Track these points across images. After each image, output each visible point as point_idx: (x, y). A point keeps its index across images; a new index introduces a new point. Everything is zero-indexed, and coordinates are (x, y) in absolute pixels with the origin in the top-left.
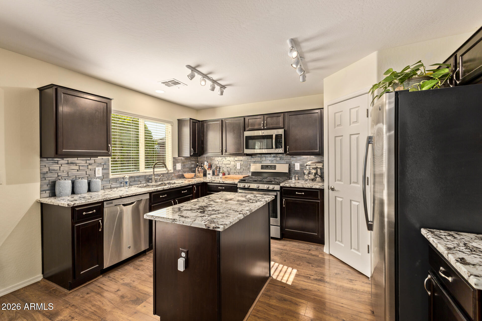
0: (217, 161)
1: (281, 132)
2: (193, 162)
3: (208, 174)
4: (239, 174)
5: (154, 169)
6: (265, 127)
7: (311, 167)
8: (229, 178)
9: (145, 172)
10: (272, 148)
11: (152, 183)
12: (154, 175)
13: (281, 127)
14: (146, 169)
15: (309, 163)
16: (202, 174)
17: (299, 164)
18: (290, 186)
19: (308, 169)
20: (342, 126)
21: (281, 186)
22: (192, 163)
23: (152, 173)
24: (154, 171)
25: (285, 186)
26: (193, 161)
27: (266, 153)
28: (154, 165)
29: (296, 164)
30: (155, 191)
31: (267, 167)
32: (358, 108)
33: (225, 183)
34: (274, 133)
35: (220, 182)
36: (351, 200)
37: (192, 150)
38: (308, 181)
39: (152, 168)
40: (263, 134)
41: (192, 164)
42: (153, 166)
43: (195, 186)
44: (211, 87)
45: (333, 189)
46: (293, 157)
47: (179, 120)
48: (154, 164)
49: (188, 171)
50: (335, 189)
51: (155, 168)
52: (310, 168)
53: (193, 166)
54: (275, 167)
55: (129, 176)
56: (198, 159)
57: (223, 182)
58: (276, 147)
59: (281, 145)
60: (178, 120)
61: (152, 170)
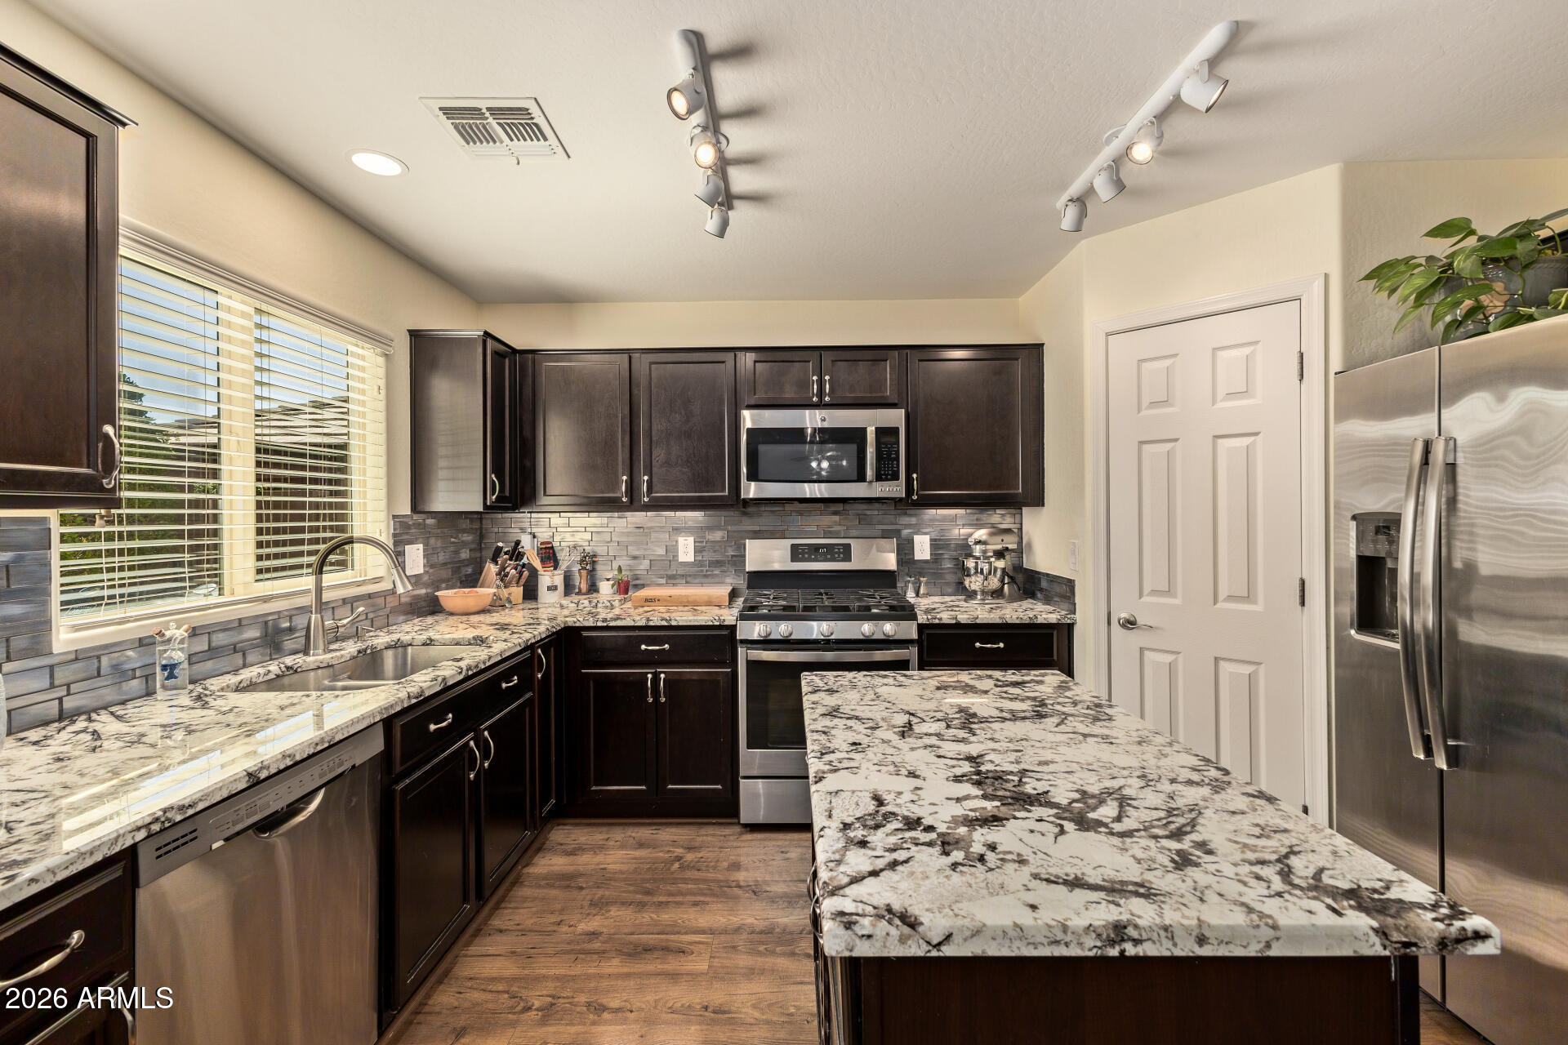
0: (583, 529)
1: (895, 417)
2: (467, 538)
3: (549, 589)
4: (687, 582)
5: (320, 572)
6: (827, 399)
7: (989, 547)
8: (665, 600)
9: (266, 599)
10: (861, 477)
11: (306, 652)
12: (321, 605)
13: (890, 401)
14: (261, 577)
15: (981, 536)
16: (517, 592)
17: (928, 537)
18: (954, 622)
19: (977, 554)
20: (1172, 405)
21: (920, 621)
22: (463, 542)
23: (309, 600)
24: (319, 589)
25: (937, 621)
26: (464, 531)
27: (826, 496)
28: (320, 554)
29: (917, 539)
30: (414, 701)
31: (815, 552)
32: (1252, 348)
33: (674, 623)
34: (869, 420)
35: (651, 624)
36: (1216, 659)
37: (493, 482)
38: (979, 597)
39: (310, 570)
40: (826, 425)
41: (464, 544)
42: (313, 559)
43: (540, 651)
44: (711, 185)
45: (1130, 624)
46: (906, 514)
47: (415, 335)
48: (322, 547)
49: (448, 580)
50: (1140, 621)
51: (325, 569)
52: (985, 552)
53: (465, 554)
54: (846, 553)
55: (185, 627)
56: (481, 523)
57: (664, 623)
58: (879, 477)
59: (893, 467)
60: (411, 336)
61: (307, 582)
